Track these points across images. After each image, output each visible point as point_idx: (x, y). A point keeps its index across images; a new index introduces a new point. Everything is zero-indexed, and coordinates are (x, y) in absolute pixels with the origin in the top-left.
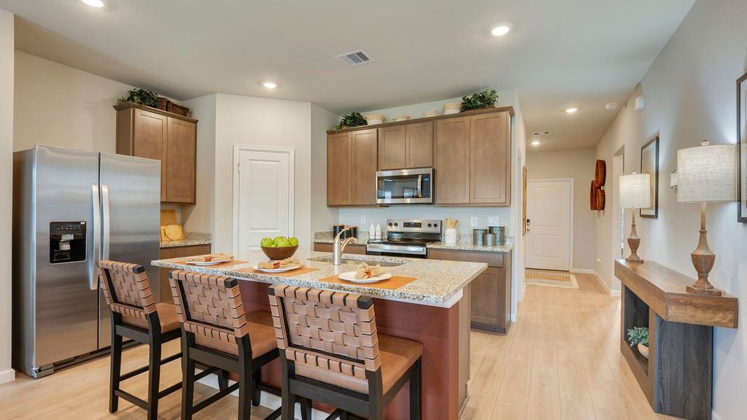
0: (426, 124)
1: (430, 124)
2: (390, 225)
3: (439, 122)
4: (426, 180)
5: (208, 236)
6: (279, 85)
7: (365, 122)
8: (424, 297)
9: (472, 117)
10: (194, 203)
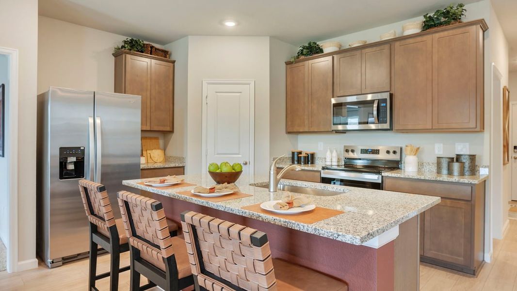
0: (382, 47)
1: (387, 47)
2: (347, 151)
3: (397, 44)
4: (382, 105)
5: (182, 159)
6: (238, 23)
7: (321, 51)
8: (339, 235)
9: (434, 35)
10: (172, 132)
